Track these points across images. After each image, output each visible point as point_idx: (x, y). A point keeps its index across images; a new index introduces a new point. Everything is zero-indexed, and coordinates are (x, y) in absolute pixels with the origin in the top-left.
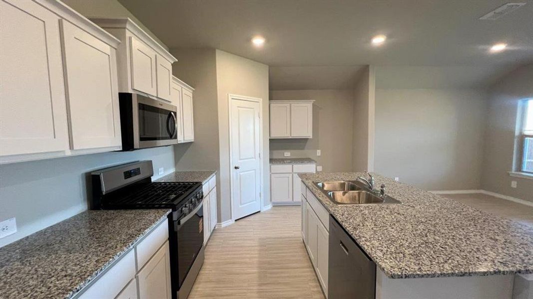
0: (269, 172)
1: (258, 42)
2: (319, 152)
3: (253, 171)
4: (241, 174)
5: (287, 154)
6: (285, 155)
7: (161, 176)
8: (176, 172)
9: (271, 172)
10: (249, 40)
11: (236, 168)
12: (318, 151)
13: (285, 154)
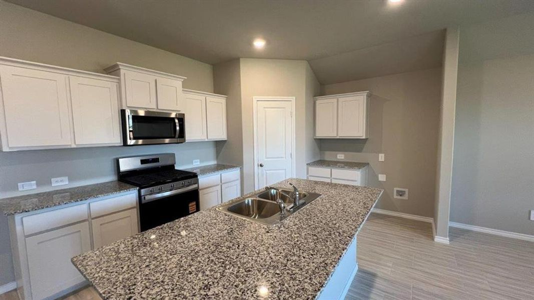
0: (306, 173)
1: (259, 44)
2: (381, 157)
3: (284, 171)
4: (267, 172)
5: (341, 156)
6: (338, 158)
7: (194, 167)
8: (217, 164)
9: (308, 173)
10: (250, 43)
11: (261, 166)
12: (380, 155)
13: (338, 156)
